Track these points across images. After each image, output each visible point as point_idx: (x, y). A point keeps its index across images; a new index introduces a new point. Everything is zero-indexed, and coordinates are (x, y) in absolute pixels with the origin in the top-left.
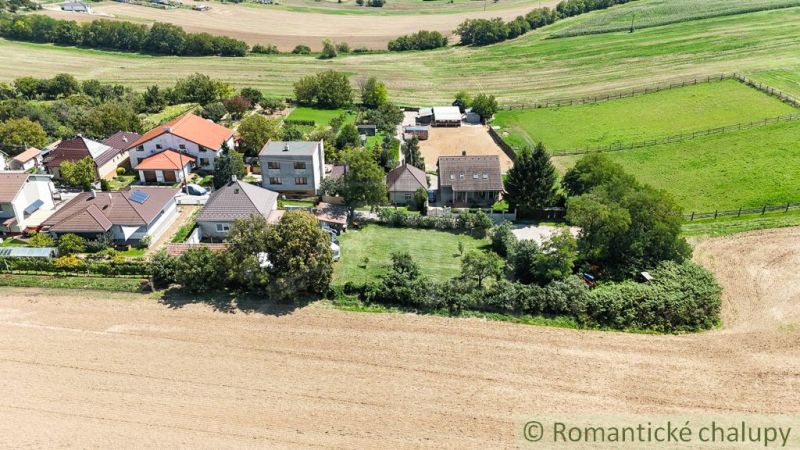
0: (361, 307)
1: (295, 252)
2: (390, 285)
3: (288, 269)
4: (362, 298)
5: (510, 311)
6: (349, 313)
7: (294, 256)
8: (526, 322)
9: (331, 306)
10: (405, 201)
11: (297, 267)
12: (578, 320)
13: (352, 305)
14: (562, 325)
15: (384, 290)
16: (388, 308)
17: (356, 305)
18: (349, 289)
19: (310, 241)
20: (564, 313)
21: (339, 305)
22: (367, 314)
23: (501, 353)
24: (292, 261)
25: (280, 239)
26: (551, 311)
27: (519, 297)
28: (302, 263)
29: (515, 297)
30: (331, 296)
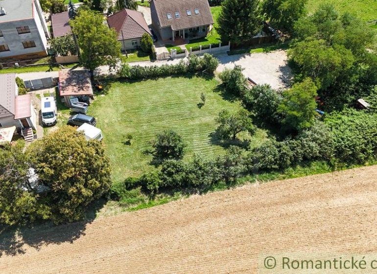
0: (147, 202)
1: (72, 181)
2: (170, 174)
3: (70, 198)
4: (145, 191)
5: (275, 169)
6: (139, 212)
7: (73, 185)
8: (291, 176)
9: (119, 209)
10: (131, 47)
11: (79, 193)
12: (329, 164)
13: (138, 201)
14: (318, 171)
15: (165, 180)
16: (172, 195)
17: (142, 201)
18: (129, 185)
19: (86, 165)
20: (316, 158)
21: (125, 206)
22: (156, 208)
23: (288, 222)
24: (72, 190)
25: (52, 172)
26: (306, 160)
27: (281, 156)
28: (83, 190)
29: (278, 157)
30: (115, 197)
